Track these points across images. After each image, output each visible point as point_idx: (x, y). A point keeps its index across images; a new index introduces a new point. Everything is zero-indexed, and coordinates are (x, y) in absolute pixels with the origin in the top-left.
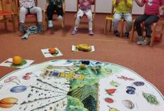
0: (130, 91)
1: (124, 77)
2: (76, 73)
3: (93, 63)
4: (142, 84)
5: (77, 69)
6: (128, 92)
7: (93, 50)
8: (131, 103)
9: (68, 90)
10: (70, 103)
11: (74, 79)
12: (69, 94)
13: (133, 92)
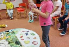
1: (23, 32)
3: (10, 31)
4: (29, 31)
5: (6, 35)
6: (26, 35)
7: (7, 26)
10: (11, 46)
11: (7, 38)
12: (9, 43)
13: (28, 35)
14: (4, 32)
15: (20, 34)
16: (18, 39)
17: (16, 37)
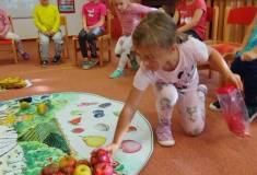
0: (98, 114)
1: (84, 104)
2: (17, 115)
3: (37, 99)
4: (108, 104)
5: (17, 111)
6: (96, 116)
7: (29, 84)
8: (104, 125)
9: (16, 136)
10: (25, 149)
11: (18, 123)
12: (20, 139)
13: (102, 115)
14: (13, 101)
15: (73, 113)
16: (62, 127)
17: (54, 120)
